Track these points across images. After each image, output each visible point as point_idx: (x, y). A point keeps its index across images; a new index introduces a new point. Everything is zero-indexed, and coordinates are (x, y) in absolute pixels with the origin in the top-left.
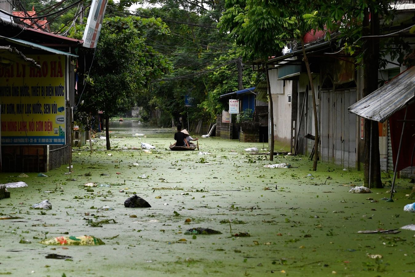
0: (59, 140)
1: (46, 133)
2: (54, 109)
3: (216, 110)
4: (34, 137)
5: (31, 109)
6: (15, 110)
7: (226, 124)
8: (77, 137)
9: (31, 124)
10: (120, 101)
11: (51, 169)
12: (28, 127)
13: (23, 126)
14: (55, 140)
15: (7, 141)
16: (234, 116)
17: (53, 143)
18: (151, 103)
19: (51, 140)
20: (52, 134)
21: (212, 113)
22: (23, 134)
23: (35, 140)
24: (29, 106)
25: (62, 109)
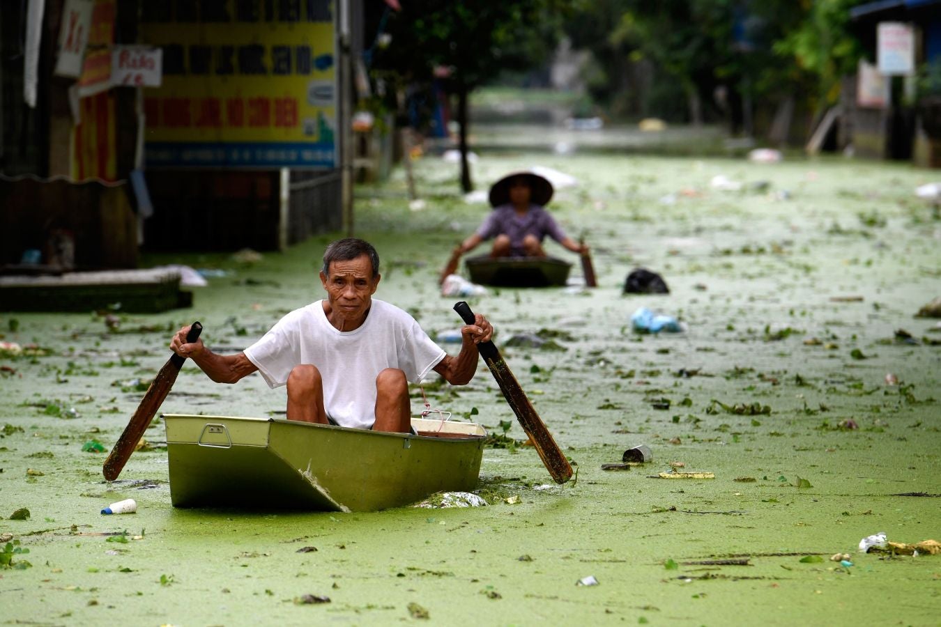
0: (319, 155)
1: (277, 134)
2: (303, 61)
3: (838, 62)
4: (242, 146)
5: (235, 60)
6: (187, 63)
7: (871, 111)
8: (363, 150)
9: (235, 107)
10: (500, 34)
11: (293, 240)
12: (224, 116)
13: (210, 113)
14: (307, 155)
15: (164, 156)
16: (897, 82)
17: (300, 161)
18: (616, 38)
19: (293, 155)
20: (296, 135)
21: (826, 71)
22: (210, 135)
23: (247, 155)
24: (227, 51)
25: (325, 62)
